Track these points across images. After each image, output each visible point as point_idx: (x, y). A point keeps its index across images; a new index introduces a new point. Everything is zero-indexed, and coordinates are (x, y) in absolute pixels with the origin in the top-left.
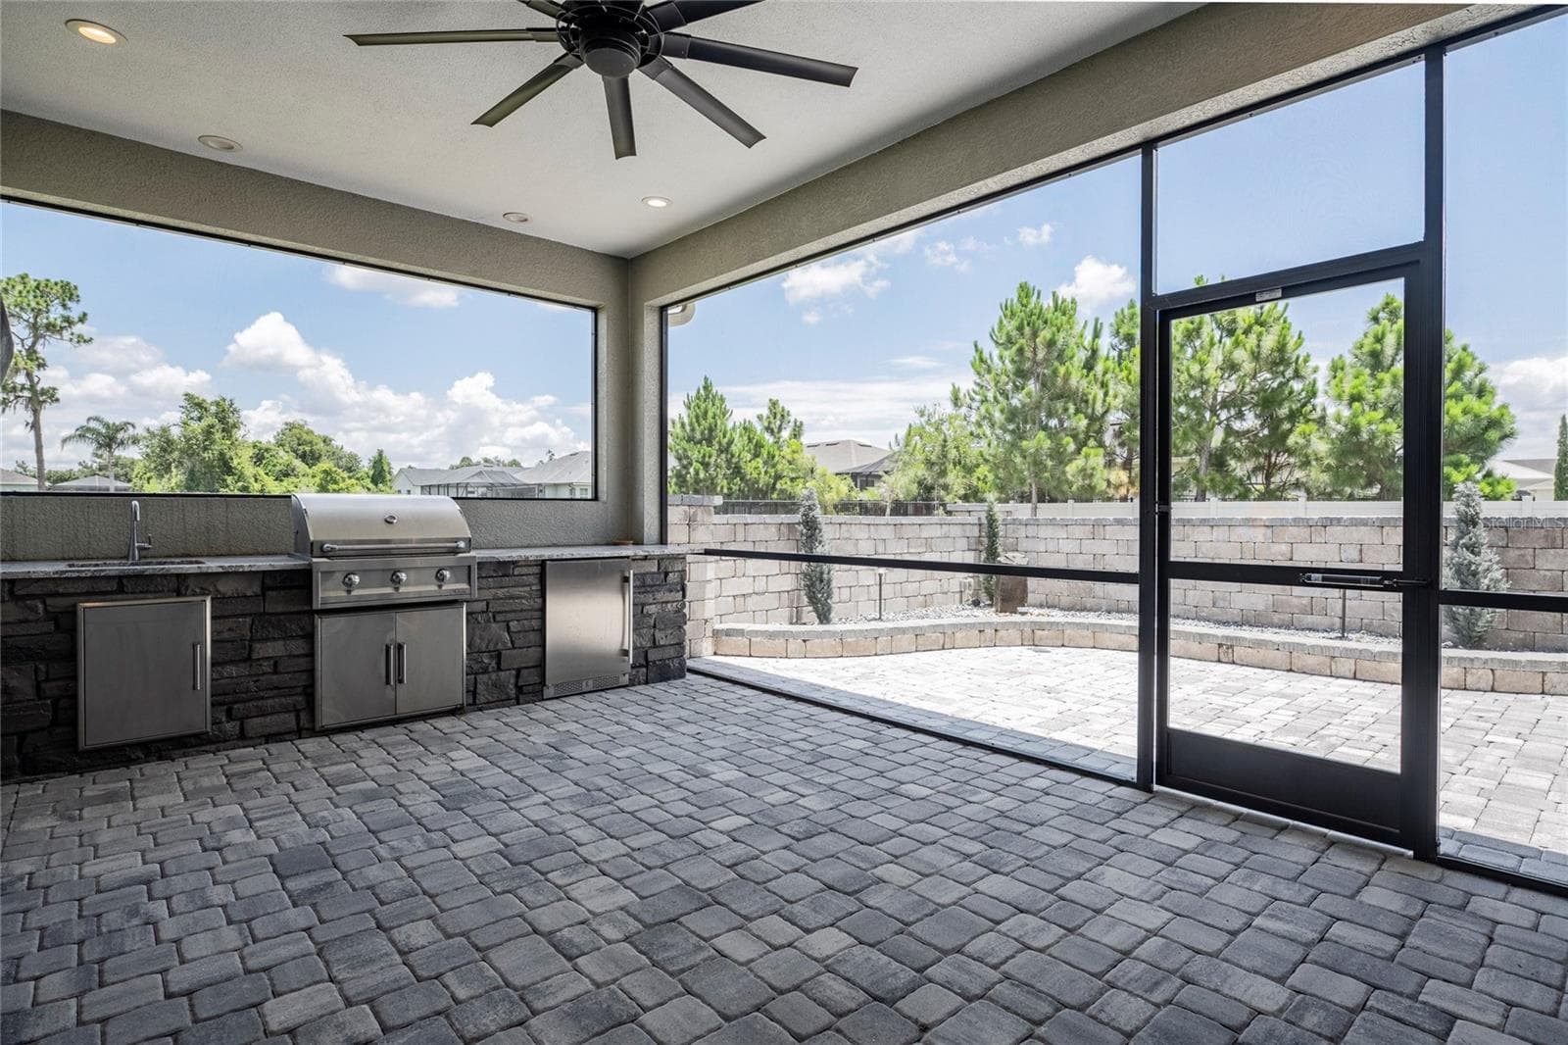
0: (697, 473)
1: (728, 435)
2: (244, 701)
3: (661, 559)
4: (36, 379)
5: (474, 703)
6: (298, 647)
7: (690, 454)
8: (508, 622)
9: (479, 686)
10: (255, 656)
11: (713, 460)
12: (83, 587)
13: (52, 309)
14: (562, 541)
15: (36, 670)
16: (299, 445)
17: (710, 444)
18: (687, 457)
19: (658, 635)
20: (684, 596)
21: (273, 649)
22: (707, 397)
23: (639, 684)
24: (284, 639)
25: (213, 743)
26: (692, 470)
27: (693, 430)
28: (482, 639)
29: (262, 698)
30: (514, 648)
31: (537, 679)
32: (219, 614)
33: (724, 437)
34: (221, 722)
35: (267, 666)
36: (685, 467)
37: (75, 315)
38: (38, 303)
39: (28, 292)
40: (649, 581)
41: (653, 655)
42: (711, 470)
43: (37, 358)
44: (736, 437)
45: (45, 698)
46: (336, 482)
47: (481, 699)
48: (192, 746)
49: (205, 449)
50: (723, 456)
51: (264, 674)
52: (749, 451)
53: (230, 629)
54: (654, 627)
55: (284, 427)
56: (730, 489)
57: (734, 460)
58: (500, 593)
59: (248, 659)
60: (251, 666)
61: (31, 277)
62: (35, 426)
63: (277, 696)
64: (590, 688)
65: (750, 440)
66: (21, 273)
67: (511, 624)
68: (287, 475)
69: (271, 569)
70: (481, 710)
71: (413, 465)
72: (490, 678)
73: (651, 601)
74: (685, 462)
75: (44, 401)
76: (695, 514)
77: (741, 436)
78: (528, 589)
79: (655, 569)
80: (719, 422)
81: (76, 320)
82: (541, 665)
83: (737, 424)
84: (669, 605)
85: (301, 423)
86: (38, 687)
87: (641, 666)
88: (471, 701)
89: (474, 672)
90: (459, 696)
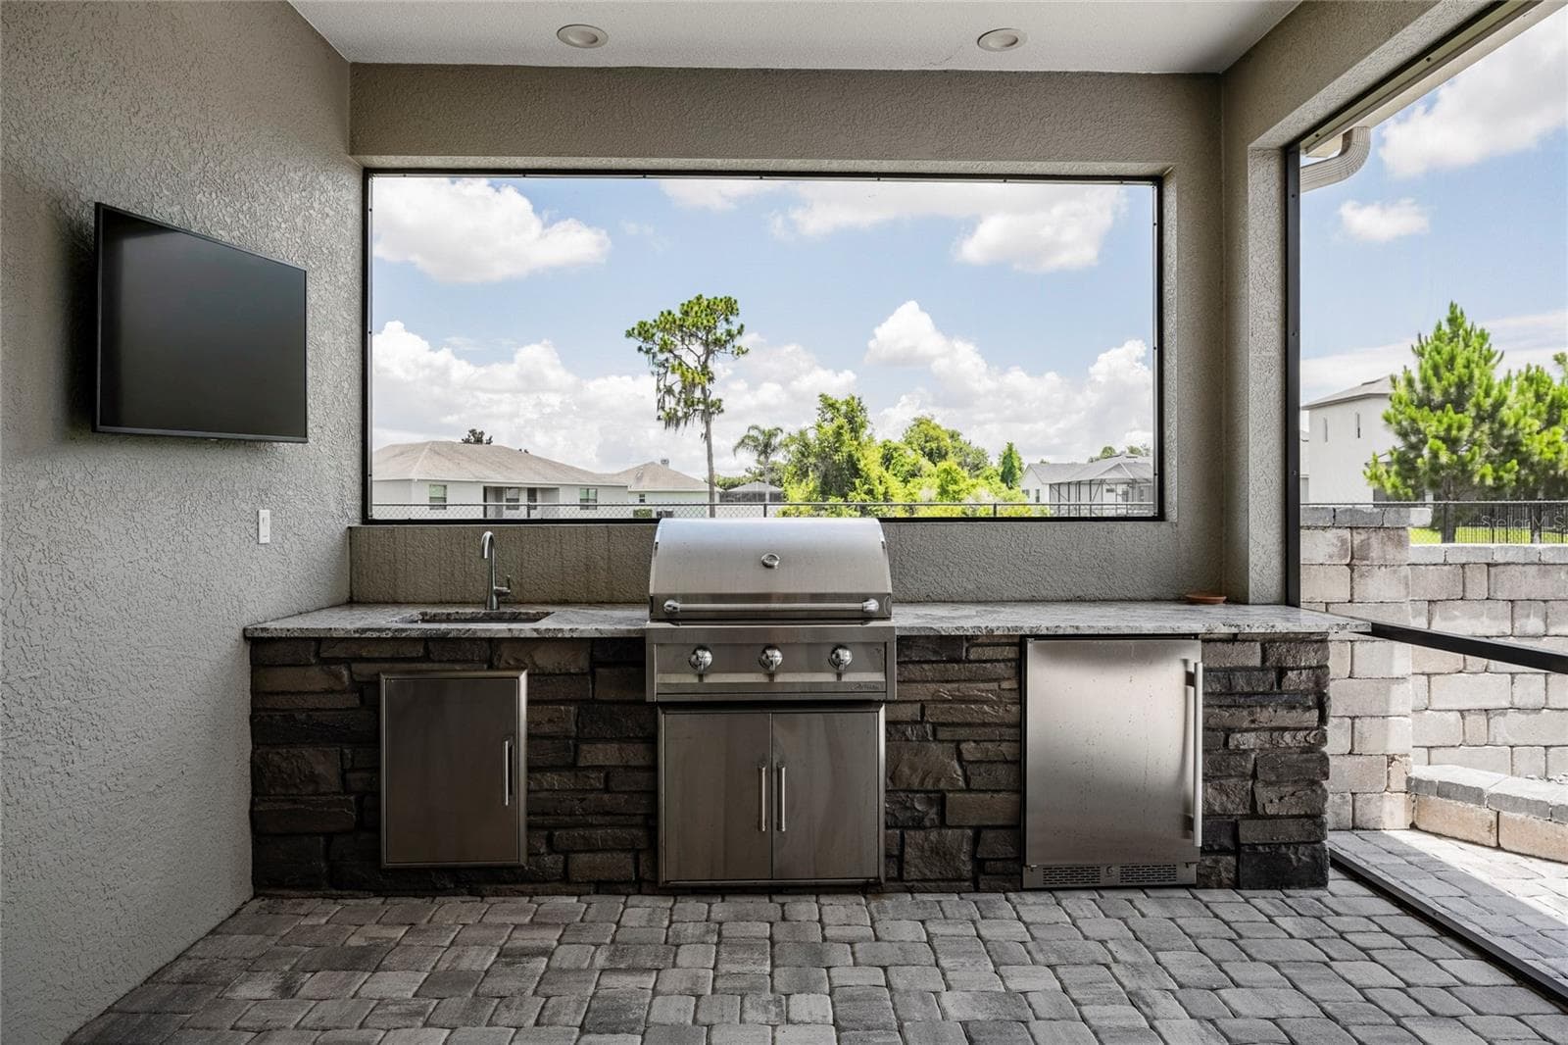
0: (1435, 455)
1: (1495, 393)
2: (567, 827)
3: (1268, 642)
4: (708, 392)
5: (900, 878)
6: (636, 754)
7: (1422, 425)
8: (958, 742)
9: (908, 850)
10: (582, 763)
11: (1465, 433)
12: (387, 651)
13: (718, 324)
14: (1093, 592)
15: (342, 754)
16: (926, 442)
17: (1459, 407)
18: (1417, 431)
19: (1263, 794)
20: (1323, 719)
21: (602, 754)
22: (1455, 335)
23: (1220, 886)
24: (620, 740)
25: (532, 882)
26: (1426, 452)
27: (1428, 388)
28: (913, 769)
29: (592, 826)
30: (969, 790)
31: (1010, 851)
32: (537, 697)
33: (1487, 394)
34: (538, 854)
35: (596, 780)
36: (1413, 447)
37: (734, 329)
38: (708, 321)
39: (702, 311)
40: (1240, 683)
41: (1249, 833)
42: (1463, 452)
43: (708, 373)
44: (1512, 396)
45: (351, 793)
46: (956, 482)
47: (912, 873)
48: (506, 883)
49: (837, 451)
50: (1486, 427)
51: (592, 790)
52: (1537, 416)
53: (550, 721)
54: (1254, 776)
55: (914, 423)
56: (1498, 479)
57: (1506, 432)
58: (945, 690)
59: (573, 767)
60: (576, 775)
61: (704, 297)
62: (707, 437)
63: (611, 825)
64: (1116, 881)
65: (1539, 398)
66: (697, 295)
67: (964, 746)
68: (914, 475)
69: (597, 635)
70: (911, 891)
71: (1046, 459)
72: (926, 839)
73: (1245, 724)
74: (1413, 439)
75: (713, 413)
76: (1365, 545)
77: (1521, 392)
78: (994, 686)
79: (1256, 661)
80: (1477, 373)
81: (736, 332)
82: (1017, 827)
83: (1514, 375)
84: (1287, 736)
85: (929, 417)
86: (344, 780)
87: (1223, 851)
88: (894, 873)
89: (900, 822)
90: (872, 865)
